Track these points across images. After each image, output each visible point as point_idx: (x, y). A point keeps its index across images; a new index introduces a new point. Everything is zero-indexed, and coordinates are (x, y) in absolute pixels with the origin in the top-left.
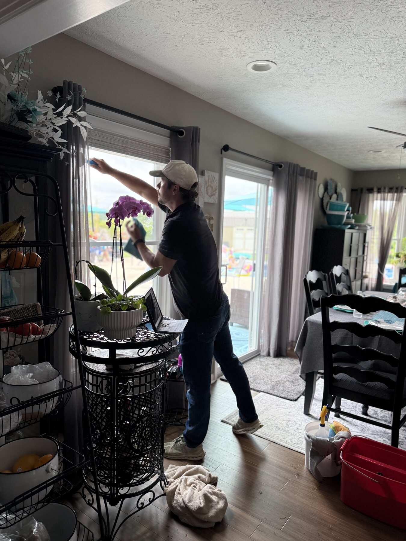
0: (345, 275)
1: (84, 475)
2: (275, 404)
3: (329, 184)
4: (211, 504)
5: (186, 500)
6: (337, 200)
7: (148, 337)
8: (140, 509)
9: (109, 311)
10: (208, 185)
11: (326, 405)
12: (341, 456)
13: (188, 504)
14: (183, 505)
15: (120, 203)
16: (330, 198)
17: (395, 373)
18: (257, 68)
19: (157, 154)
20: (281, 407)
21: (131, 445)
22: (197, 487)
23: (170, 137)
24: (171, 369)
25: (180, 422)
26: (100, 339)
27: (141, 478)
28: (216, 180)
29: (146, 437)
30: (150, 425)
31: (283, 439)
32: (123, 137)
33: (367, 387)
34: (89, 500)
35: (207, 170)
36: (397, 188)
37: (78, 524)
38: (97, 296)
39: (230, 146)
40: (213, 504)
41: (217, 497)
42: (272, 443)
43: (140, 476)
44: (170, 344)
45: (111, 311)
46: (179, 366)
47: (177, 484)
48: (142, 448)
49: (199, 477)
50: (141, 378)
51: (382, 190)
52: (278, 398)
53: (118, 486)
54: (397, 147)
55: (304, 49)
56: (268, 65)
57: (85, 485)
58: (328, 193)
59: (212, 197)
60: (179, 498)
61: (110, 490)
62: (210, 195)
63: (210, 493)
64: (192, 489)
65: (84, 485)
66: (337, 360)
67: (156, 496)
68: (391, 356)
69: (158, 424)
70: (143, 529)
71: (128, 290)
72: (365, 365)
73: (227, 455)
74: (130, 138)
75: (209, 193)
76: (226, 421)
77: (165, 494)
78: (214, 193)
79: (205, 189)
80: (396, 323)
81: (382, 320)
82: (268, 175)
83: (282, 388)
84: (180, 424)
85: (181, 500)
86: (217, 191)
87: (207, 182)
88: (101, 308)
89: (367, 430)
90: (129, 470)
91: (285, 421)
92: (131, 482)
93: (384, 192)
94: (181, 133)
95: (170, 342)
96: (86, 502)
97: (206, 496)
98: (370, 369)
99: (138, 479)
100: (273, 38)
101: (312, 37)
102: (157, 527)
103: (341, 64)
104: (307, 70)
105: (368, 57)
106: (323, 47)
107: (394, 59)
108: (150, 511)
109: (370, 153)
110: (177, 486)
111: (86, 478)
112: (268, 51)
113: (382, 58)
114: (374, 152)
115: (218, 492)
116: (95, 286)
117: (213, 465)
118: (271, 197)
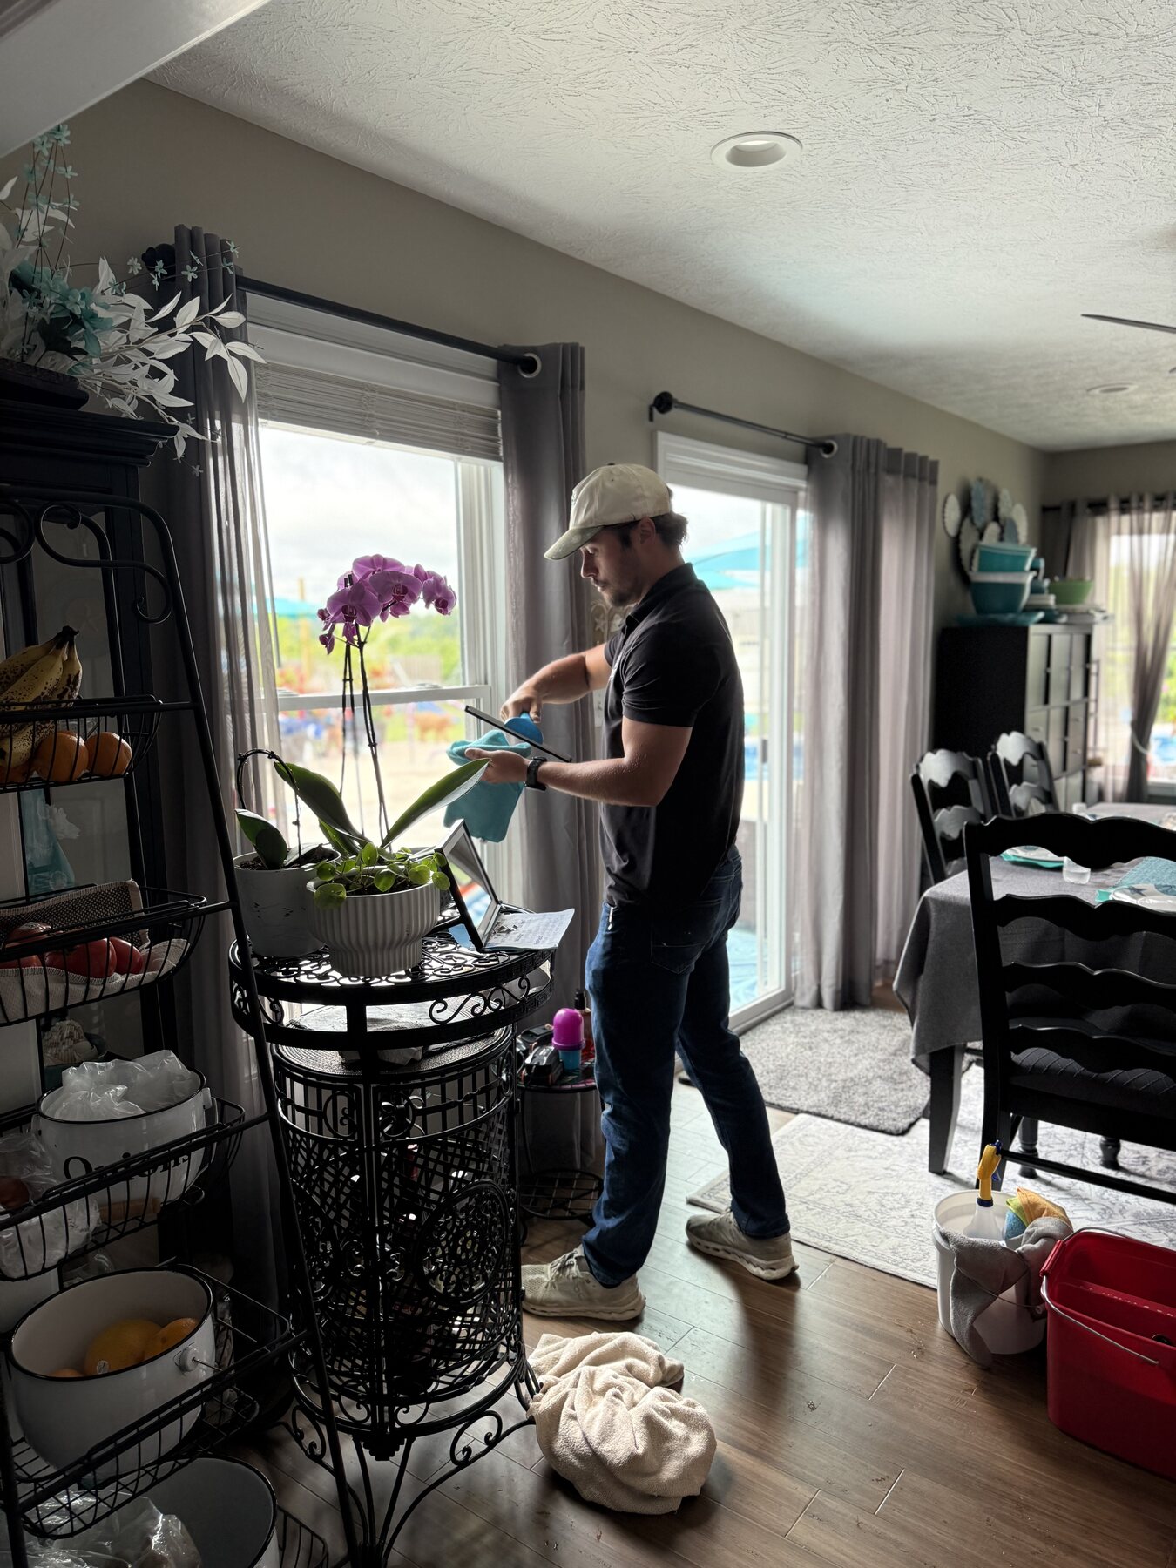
0: (1034, 758)
1: (296, 1374)
2: (842, 1145)
3: (973, 494)
4: (667, 1445)
5: (594, 1436)
6: (1001, 539)
7: (459, 965)
8: (461, 1465)
9: (341, 895)
11: (993, 1143)
12: (1044, 1292)
13: (600, 1448)
14: (586, 1449)
15: (358, 577)
16: (981, 536)
18: (741, 157)
19: (461, 431)
20: (860, 1153)
21: (425, 1281)
22: (625, 1396)
23: (498, 378)
24: (534, 1057)
25: (566, 1209)
26: (318, 976)
27: (460, 1375)
29: (467, 1256)
30: (477, 1220)
31: (871, 1248)
32: (359, 386)
33: (1113, 1084)
34: (312, 1445)
37: (281, 1515)
38: (303, 852)
39: (675, 395)
40: (673, 1444)
41: (683, 1425)
42: (839, 1259)
43: (458, 1371)
44: (524, 983)
45: (344, 894)
46: (555, 1046)
47: (563, 1392)
48: (458, 1289)
49: (630, 1368)
50: (447, 1084)
51: (1134, 504)
52: (850, 1127)
53: (394, 1402)
54: (1173, 371)
55: (880, 91)
56: (776, 145)
57: (300, 1402)
58: (972, 522)
60: (571, 1433)
61: (371, 1414)
63: (663, 1413)
64: (609, 1404)
65: (295, 1403)
66: (1021, 1010)
67: (506, 1426)
69: (500, 1216)
70: (473, 1523)
71: (393, 834)
72: (1103, 1022)
73: (708, 1299)
74: (380, 387)
76: (703, 1200)
77: (531, 1421)
81: (1150, 887)
82: (795, 478)
83: (861, 1100)
84: (567, 1214)
85: (579, 1434)
88: (316, 888)
89: (1120, 1211)
90: (423, 1354)
91: (876, 1195)
92: (429, 1390)
93: (1140, 509)
94: (530, 366)
95: (523, 977)
96: (305, 1451)
97: (651, 1424)
98: (1119, 1032)
99: (450, 1380)
100: (786, 62)
101: (903, 50)
102: (513, 1517)
103: (994, 128)
104: (891, 152)
105: (1073, 103)
106: (936, 80)
107: (1153, 103)
108: (492, 1470)
109: (1093, 396)
110: (565, 1397)
111: (301, 1381)
112: (773, 103)
113: (1115, 102)
114: (1104, 391)
115: (688, 1409)
116: (297, 823)
117: (669, 1332)
118: (805, 541)
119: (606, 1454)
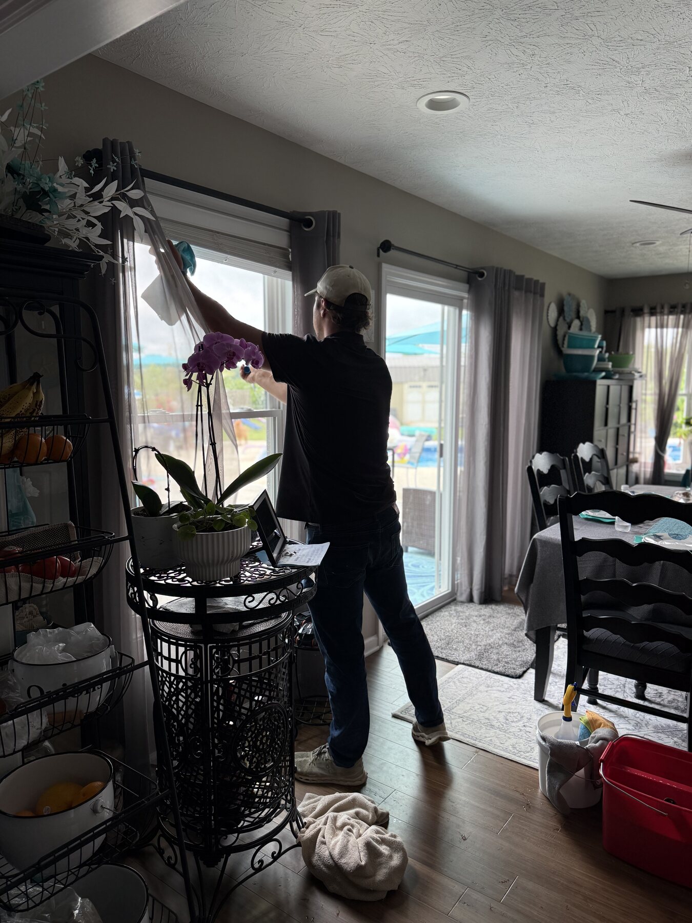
0: (599, 457)
1: (160, 816)
2: (484, 683)
3: (565, 303)
4: (379, 860)
5: (336, 852)
6: (581, 329)
7: (262, 574)
8: (260, 869)
11: (572, 684)
12: (601, 772)
13: (339, 861)
14: (331, 862)
15: (207, 345)
16: (569, 327)
17: (689, 627)
18: (434, 105)
20: (494, 688)
21: (238, 761)
22: (355, 831)
23: (289, 230)
24: (303, 629)
25: (321, 719)
26: (179, 580)
27: (258, 817)
29: (263, 747)
30: (269, 726)
31: (500, 745)
33: (643, 650)
34: (169, 858)
36: (684, 307)
37: (151, 899)
38: (171, 506)
39: (392, 243)
40: (383, 859)
41: (388, 848)
42: (481, 751)
43: (256, 815)
44: (299, 587)
45: (195, 532)
47: (319, 827)
48: (258, 766)
49: (357, 814)
50: (253, 645)
51: (658, 310)
52: (489, 673)
53: (218, 833)
54: (682, 234)
55: (515, 69)
56: (455, 98)
57: (162, 832)
58: (564, 319)
60: (323, 851)
61: (204, 840)
63: (377, 841)
64: (345, 835)
65: (160, 833)
66: (590, 606)
67: (284, 848)
68: (683, 595)
69: (283, 723)
70: (264, 905)
71: (224, 496)
72: (638, 613)
73: (404, 774)
76: (401, 715)
77: (299, 845)
80: (690, 538)
81: (666, 534)
82: (462, 292)
83: (495, 657)
84: (322, 722)
85: (327, 853)
88: (179, 528)
89: (646, 725)
90: (236, 804)
91: (503, 713)
92: (239, 826)
93: (662, 313)
94: (309, 223)
95: (299, 582)
96: (165, 862)
97: (369, 846)
98: (647, 619)
99: (252, 820)
100: (461, 51)
101: (529, 46)
103: (581, 92)
104: (520, 105)
105: (627, 79)
106: (548, 64)
107: (673, 80)
108: (276, 873)
109: (636, 247)
110: (320, 830)
111: (163, 819)
112: (453, 75)
113: (652, 78)
114: (641, 244)
115: (391, 838)
116: (168, 489)
117: (381, 793)
118: (467, 328)
119: (343, 865)
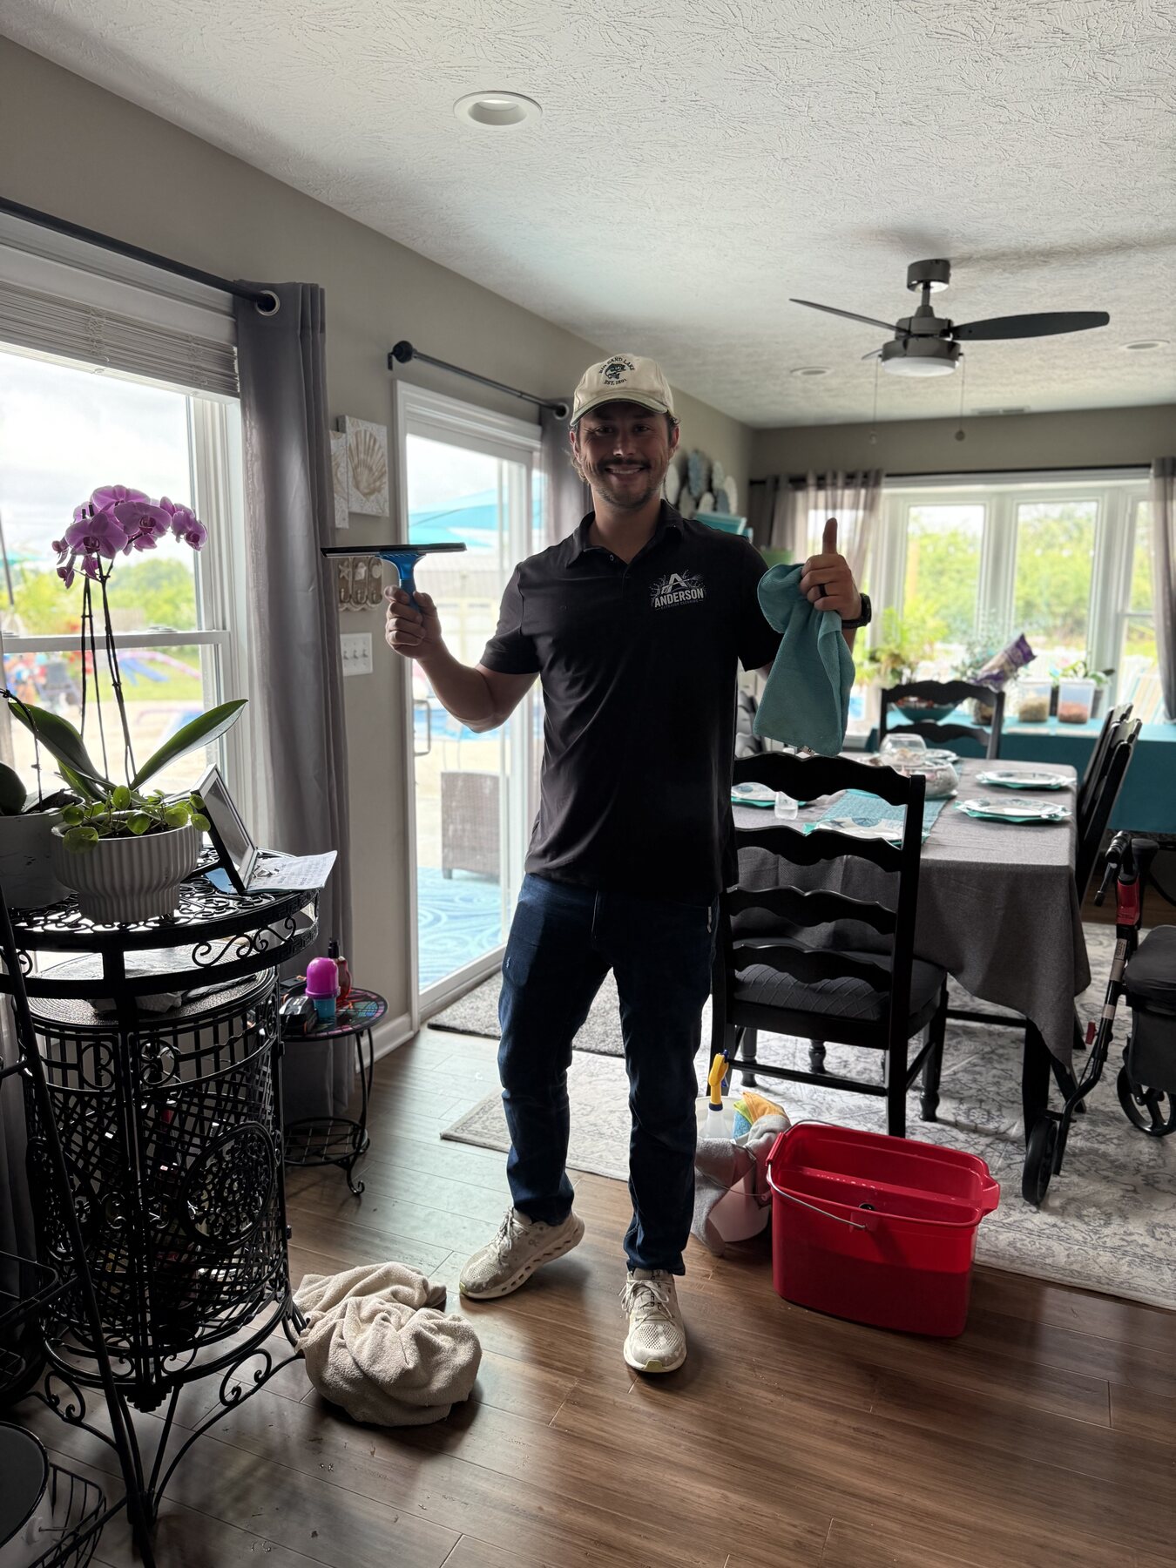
1: (48, 1338)
2: (585, 1072)
3: (690, 464)
4: (436, 1358)
5: (364, 1359)
6: (715, 509)
7: (222, 908)
8: (231, 1405)
9: (93, 839)
10: (356, 461)
11: (721, 1052)
12: (769, 1179)
13: (371, 1369)
14: (356, 1373)
15: (99, 508)
16: (697, 505)
17: (886, 953)
18: (483, 114)
19: (196, 363)
20: (601, 1077)
21: (188, 1224)
22: (393, 1319)
23: (234, 313)
24: (287, 1008)
25: (321, 1156)
26: (67, 925)
27: (227, 1319)
28: (380, 447)
29: (234, 1197)
30: (243, 1162)
31: (615, 1162)
32: (85, 310)
33: (822, 992)
34: (71, 1408)
35: (350, 416)
36: (866, 476)
37: (51, 1469)
38: (44, 798)
39: (415, 346)
40: (441, 1357)
41: (450, 1338)
42: (586, 1175)
43: (223, 1315)
44: (290, 923)
45: (96, 838)
46: (309, 995)
47: (331, 1323)
48: (225, 1232)
49: (395, 1294)
50: (201, 1031)
51: (829, 480)
52: (591, 1055)
53: (159, 1352)
54: (864, 358)
55: (616, 67)
56: (514, 109)
57: (54, 1366)
58: (690, 492)
59: (372, 497)
60: (340, 1360)
61: (135, 1367)
62: (366, 491)
63: (431, 1330)
64: (378, 1328)
65: (48, 1369)
66: (744, 933)
67: (275, 1363)
68: (877, 906)
69: (265, 1157)
70: (244, 1460)
71: (142, 777)
72: (813, 937)
73: (466, 1224)
74: (109, 313)
75: (363, 485)
76: (456, 1135)
77: (300, 1355)
78: (378, 484)
79: (350, 474)
80: (883, 823)
81: (848, 820)
82: (528, 437)
83: (600, 1029)
84: (323, 1160)
85: (349, 1360)
86: (386, 479)
87: (354, 452)
88: (63, 833)
89: (827, 1109)
90: (190, 1300)
91: (617, 1114)
92: (197, 1336)
93: (834, 486)
94: (268, 304)
95: (289, 918)
96: (61, 1416)
97: (419, 1339)
98: (824, 947)
99: (218, 1324)
100: (530, 27)
101: (638, 31)
102: (285, 1448)
103: (717, 115)
104: (623, 127)
105: (786, 101)
106: (668, 64)
107: (853, 110)
108: (261, 1408)
109: (796, 377)
110: (334, 1327)
111: (55, 1345)
113: (822, 105)
114: (805, 373)
115: (453, 1323)
116: (37, 766)
117: (430, 1259)
118: (540, 501)
119: (377, 1375)
